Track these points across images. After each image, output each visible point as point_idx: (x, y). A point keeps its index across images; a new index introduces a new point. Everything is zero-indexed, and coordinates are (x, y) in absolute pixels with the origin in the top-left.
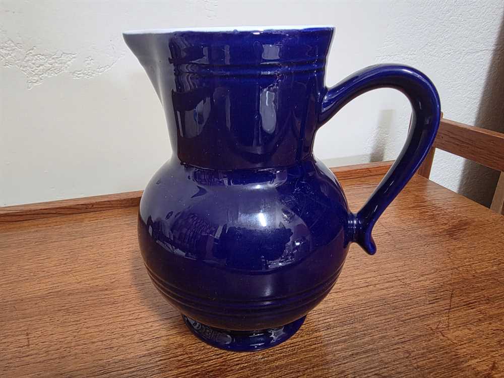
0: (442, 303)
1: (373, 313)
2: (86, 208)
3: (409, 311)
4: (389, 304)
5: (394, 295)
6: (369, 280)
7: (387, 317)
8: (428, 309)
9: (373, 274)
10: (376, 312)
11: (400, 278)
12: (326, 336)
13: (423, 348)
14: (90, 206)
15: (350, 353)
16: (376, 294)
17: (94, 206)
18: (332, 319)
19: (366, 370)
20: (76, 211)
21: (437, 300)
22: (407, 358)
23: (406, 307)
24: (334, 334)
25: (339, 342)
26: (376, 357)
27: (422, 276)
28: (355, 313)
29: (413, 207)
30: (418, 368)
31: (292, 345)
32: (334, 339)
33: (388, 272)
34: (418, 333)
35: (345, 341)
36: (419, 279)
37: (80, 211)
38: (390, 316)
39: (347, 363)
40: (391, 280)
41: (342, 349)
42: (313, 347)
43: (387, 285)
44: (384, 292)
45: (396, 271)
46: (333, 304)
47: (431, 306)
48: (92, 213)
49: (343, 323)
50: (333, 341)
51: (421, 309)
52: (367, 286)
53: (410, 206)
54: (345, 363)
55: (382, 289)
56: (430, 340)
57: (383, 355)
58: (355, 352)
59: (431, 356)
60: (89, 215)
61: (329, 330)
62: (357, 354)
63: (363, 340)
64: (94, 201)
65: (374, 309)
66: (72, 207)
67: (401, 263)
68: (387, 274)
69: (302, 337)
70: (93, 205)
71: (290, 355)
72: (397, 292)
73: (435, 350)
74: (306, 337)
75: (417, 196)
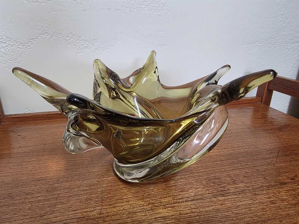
0: (274, 154)
3: (258, 156)
4: (249, 154)
5: (251, 151)
6: (239, 145)
8: (268, 156)
9: (241, 143)
11: (254, 145)
12: (220, 163)
16: (243, 150)
18: (223, 158)
19: (239, 174)
21: (271, 153)
22: (257, 171)
26: (244, 171)
28: (233, 156)
29: (261, 118)
32: (224, 164)
34: (262, 164)
35: (229, 165)
36: (264, 146)
38: (249, 158)
40: (250, 145)
41: (228, 168)
43: (248, 147)
44: (246, 150)
45: (252, 142)
51: (264, 156)
54: (230, 172)
56: (268, 166)
58: (234, 169)
59: (268, 171)
61: (222, 161)
63: (237, 165)
65: (242, 155)
67: (255, 140)
68: (248, 143)
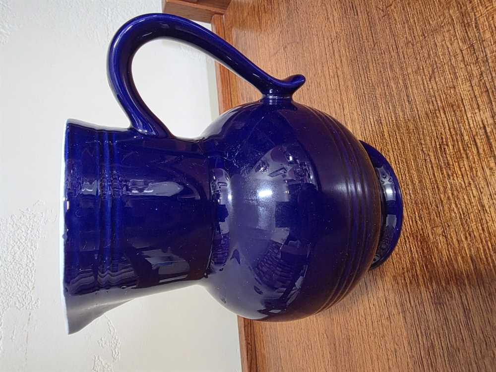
1: (366, 74)
2: (251, 350)
4: (357, 57)
5: (347, 50)
6: (331, 74)
7: (370, 61)
9: (326, 69)
10: (365, 71)
11: (330, 43)
12: (389, 126)
13: (404, 27)
14: (249, 346)
15: (407, 103)
16: (346, 69)
17: (249, 342)
18: (371, 117)
19: (425, 90)
20: (254, 361)
21: (353, 7)
22: (413, 45)
23: (360, 40)
24: (387, 118)
25: (395, 114)
26: (411, 76)
27: (328, 19)
28: (366, 92)
29: (259, 20)
30: (424, 35)
31: (397, 162)
32: (392, 118)
33: (324, 53)
34: (388, 31)
35: (394, 107)
36: (332, 22)
37: (254, 357)
38: (369, 57)
39: (417, 108)
40: (332, 51)
41: (403, 111)
42: (400, 141)
43: (337, 57)
44: (344, 59)
45: (323, 45)
46: (356, 114)
47: (359, 14)
48: (257, 345)
49: (376, 107)
50: (394, 119)
51: (364, 25)
52: (338, 77)
53: (258, 22)
54: (418, 111)
55: (341, 62)
56: (395, 20)
57: (410, 70)
58: (406, 98)
59: (412, 20)
60: (258, 349)
61: (382, 122)
62: (408, 96)
63: (394, 89)
64: (244, 342)
65: (362, 73)
66: (250, 365)
67: (316, 39)
68: (326, 54)
69: (388, 151)
70: (248, 344)
71: (408, 166)
72: (344, 46)
73: (405, 16)
74: (389, 147)
75: (248, 14)
